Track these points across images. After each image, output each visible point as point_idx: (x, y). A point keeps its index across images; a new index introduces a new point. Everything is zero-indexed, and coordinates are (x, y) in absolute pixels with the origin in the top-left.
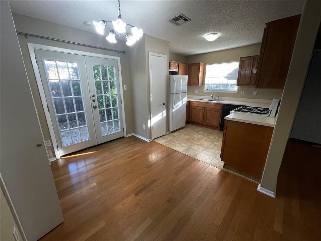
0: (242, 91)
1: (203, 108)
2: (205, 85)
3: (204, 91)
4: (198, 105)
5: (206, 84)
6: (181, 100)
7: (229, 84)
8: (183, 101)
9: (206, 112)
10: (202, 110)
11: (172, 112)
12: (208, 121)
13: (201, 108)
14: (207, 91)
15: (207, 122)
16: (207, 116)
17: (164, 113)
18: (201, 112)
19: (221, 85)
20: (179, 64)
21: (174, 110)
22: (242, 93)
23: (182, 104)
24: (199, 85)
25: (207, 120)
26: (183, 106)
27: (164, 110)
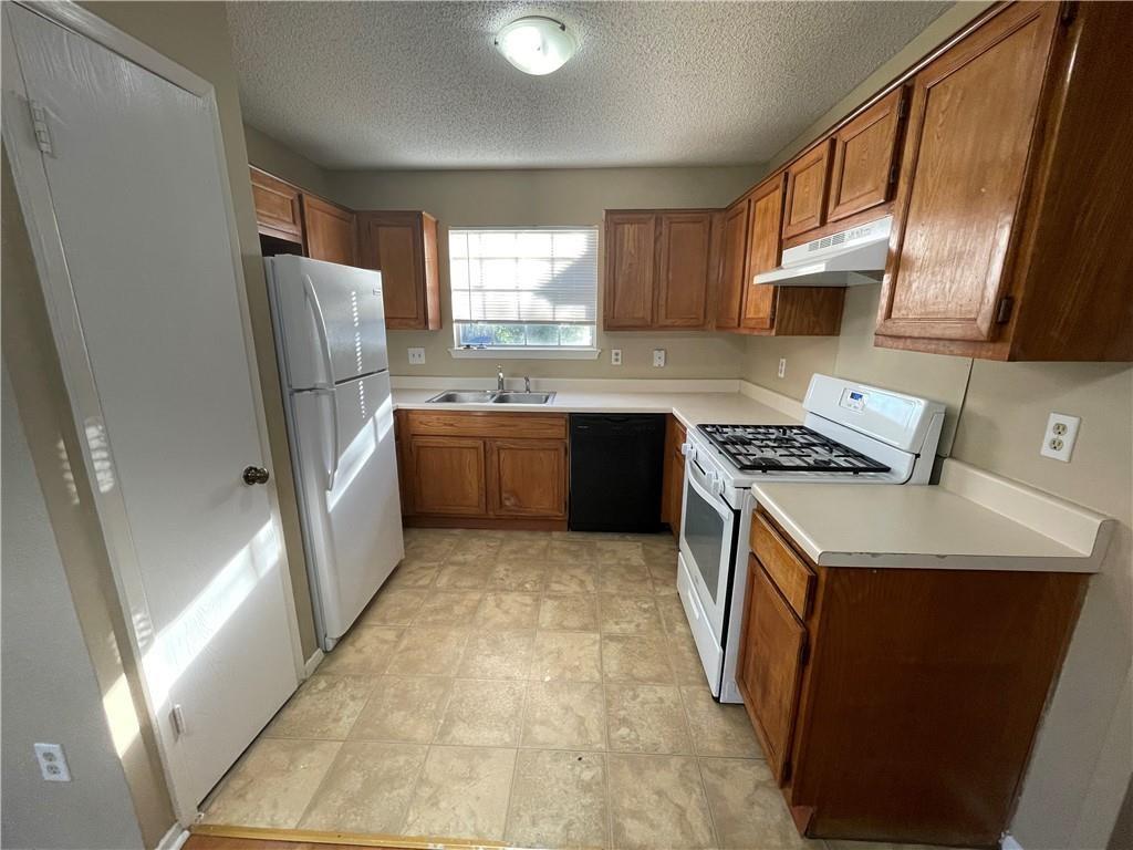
0: (614, 351)
1: (480, 443)
2: (455, 325)
3: (454, 356)
4: (449, 430)
5: (458, 321)
6: (365, 422)
7: (559, 323)
8: (375, 421)
9: (495, 458)
10: (476, 448)
11: (327, 516)
12: (513, 500)
13: (469, 443)
14: (467, 355)
15: (508, 503)
16: (504, 478)
17: (269, 540)
18: (470, 459)
19: (526, 326)
20: (306, 199)
21: (334, 499)
22: (614, 357)
23: (376, 440)
24: (430, 328)
25: (504, 495)
26: (380, 448)
27: (262, 524)
